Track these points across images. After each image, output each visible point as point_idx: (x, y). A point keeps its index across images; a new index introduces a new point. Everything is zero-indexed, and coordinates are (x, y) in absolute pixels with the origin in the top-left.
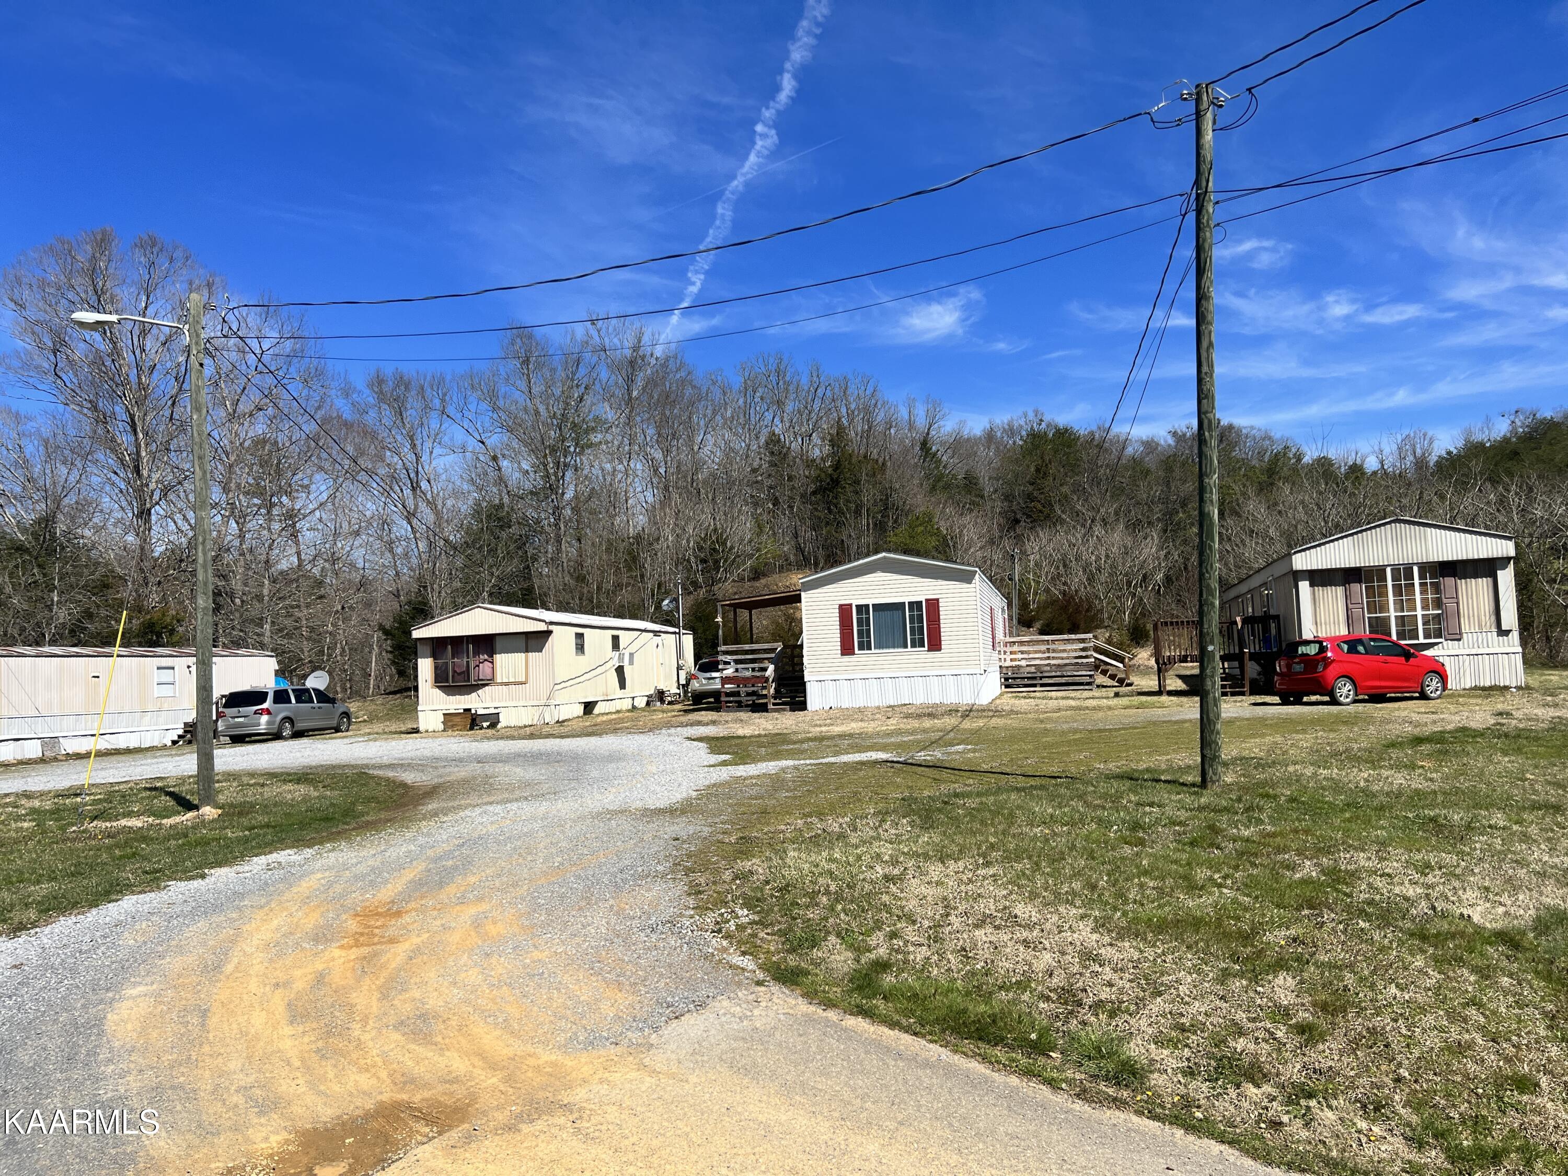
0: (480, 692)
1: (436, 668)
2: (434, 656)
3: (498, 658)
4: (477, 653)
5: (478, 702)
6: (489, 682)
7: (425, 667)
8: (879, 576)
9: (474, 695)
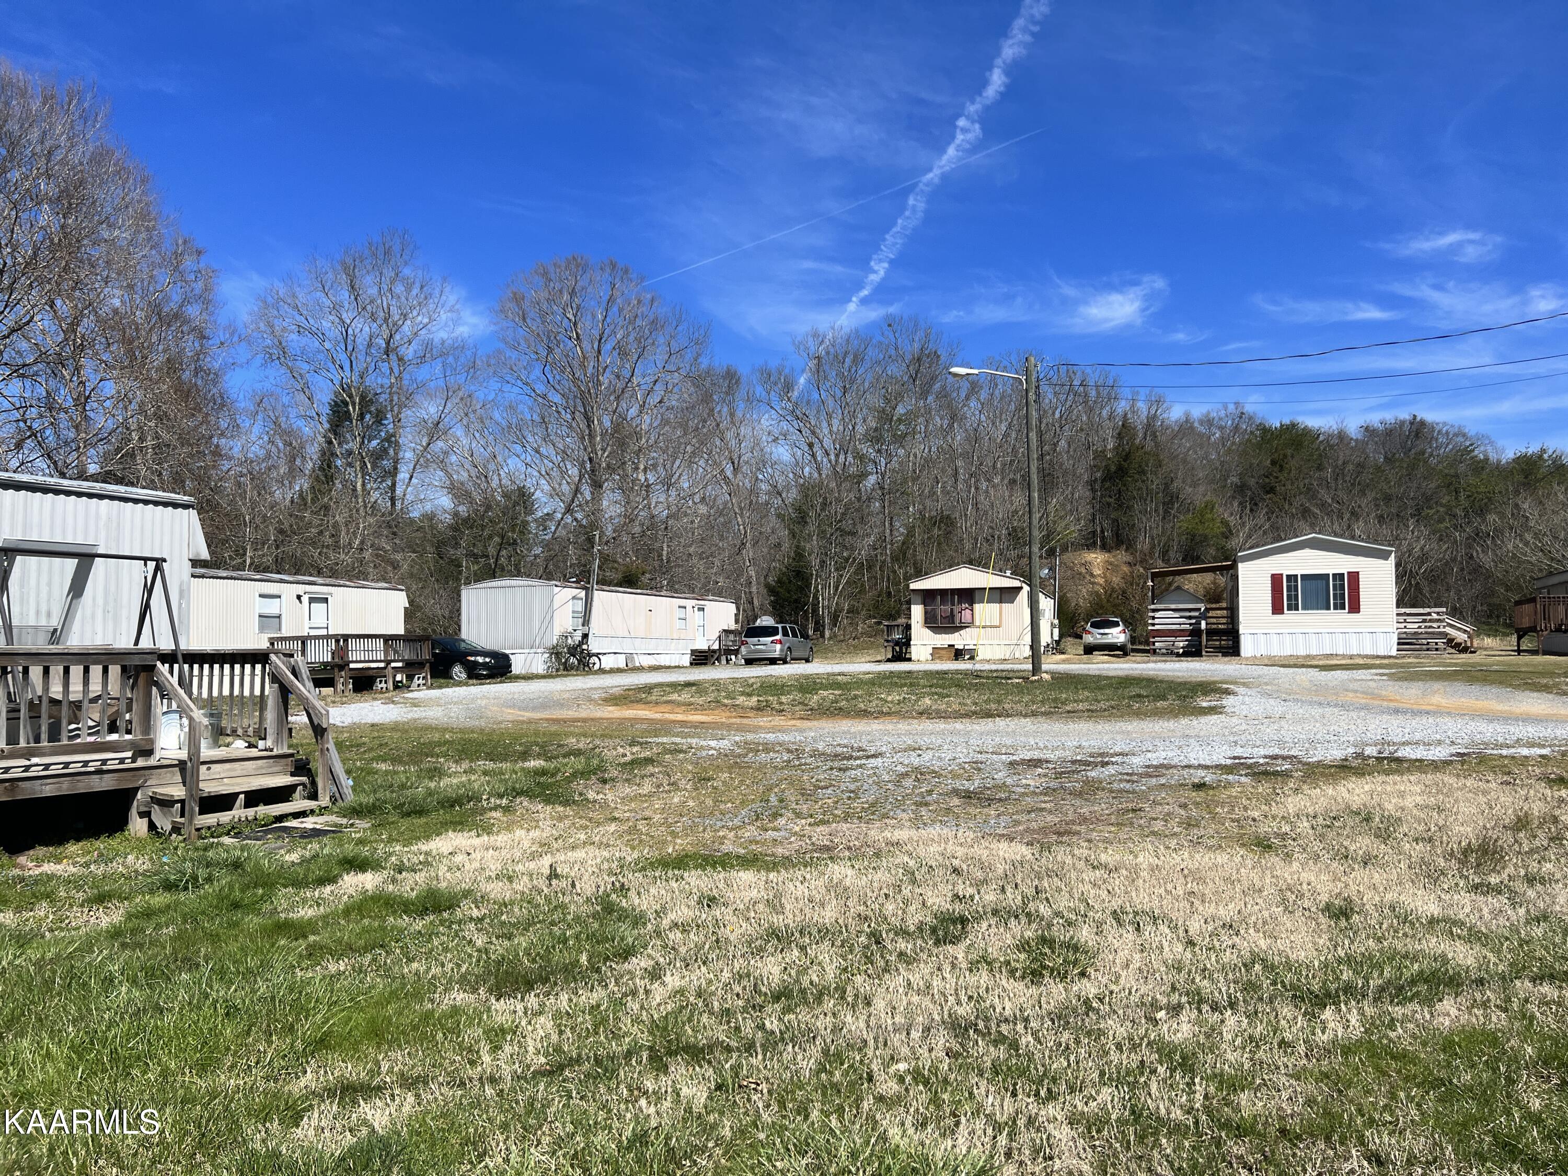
0: (962, 632)
1: (926, 613)
2: (924, 603)
3: (977, 607)
4: (960, 603)
5: (958, 640)
6: (971, 624)
7: (917, 611)
8: (1307, 552)
9: (957, 634)
